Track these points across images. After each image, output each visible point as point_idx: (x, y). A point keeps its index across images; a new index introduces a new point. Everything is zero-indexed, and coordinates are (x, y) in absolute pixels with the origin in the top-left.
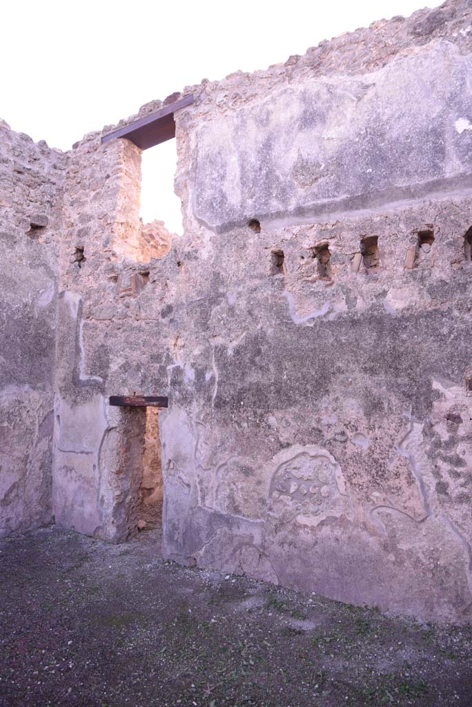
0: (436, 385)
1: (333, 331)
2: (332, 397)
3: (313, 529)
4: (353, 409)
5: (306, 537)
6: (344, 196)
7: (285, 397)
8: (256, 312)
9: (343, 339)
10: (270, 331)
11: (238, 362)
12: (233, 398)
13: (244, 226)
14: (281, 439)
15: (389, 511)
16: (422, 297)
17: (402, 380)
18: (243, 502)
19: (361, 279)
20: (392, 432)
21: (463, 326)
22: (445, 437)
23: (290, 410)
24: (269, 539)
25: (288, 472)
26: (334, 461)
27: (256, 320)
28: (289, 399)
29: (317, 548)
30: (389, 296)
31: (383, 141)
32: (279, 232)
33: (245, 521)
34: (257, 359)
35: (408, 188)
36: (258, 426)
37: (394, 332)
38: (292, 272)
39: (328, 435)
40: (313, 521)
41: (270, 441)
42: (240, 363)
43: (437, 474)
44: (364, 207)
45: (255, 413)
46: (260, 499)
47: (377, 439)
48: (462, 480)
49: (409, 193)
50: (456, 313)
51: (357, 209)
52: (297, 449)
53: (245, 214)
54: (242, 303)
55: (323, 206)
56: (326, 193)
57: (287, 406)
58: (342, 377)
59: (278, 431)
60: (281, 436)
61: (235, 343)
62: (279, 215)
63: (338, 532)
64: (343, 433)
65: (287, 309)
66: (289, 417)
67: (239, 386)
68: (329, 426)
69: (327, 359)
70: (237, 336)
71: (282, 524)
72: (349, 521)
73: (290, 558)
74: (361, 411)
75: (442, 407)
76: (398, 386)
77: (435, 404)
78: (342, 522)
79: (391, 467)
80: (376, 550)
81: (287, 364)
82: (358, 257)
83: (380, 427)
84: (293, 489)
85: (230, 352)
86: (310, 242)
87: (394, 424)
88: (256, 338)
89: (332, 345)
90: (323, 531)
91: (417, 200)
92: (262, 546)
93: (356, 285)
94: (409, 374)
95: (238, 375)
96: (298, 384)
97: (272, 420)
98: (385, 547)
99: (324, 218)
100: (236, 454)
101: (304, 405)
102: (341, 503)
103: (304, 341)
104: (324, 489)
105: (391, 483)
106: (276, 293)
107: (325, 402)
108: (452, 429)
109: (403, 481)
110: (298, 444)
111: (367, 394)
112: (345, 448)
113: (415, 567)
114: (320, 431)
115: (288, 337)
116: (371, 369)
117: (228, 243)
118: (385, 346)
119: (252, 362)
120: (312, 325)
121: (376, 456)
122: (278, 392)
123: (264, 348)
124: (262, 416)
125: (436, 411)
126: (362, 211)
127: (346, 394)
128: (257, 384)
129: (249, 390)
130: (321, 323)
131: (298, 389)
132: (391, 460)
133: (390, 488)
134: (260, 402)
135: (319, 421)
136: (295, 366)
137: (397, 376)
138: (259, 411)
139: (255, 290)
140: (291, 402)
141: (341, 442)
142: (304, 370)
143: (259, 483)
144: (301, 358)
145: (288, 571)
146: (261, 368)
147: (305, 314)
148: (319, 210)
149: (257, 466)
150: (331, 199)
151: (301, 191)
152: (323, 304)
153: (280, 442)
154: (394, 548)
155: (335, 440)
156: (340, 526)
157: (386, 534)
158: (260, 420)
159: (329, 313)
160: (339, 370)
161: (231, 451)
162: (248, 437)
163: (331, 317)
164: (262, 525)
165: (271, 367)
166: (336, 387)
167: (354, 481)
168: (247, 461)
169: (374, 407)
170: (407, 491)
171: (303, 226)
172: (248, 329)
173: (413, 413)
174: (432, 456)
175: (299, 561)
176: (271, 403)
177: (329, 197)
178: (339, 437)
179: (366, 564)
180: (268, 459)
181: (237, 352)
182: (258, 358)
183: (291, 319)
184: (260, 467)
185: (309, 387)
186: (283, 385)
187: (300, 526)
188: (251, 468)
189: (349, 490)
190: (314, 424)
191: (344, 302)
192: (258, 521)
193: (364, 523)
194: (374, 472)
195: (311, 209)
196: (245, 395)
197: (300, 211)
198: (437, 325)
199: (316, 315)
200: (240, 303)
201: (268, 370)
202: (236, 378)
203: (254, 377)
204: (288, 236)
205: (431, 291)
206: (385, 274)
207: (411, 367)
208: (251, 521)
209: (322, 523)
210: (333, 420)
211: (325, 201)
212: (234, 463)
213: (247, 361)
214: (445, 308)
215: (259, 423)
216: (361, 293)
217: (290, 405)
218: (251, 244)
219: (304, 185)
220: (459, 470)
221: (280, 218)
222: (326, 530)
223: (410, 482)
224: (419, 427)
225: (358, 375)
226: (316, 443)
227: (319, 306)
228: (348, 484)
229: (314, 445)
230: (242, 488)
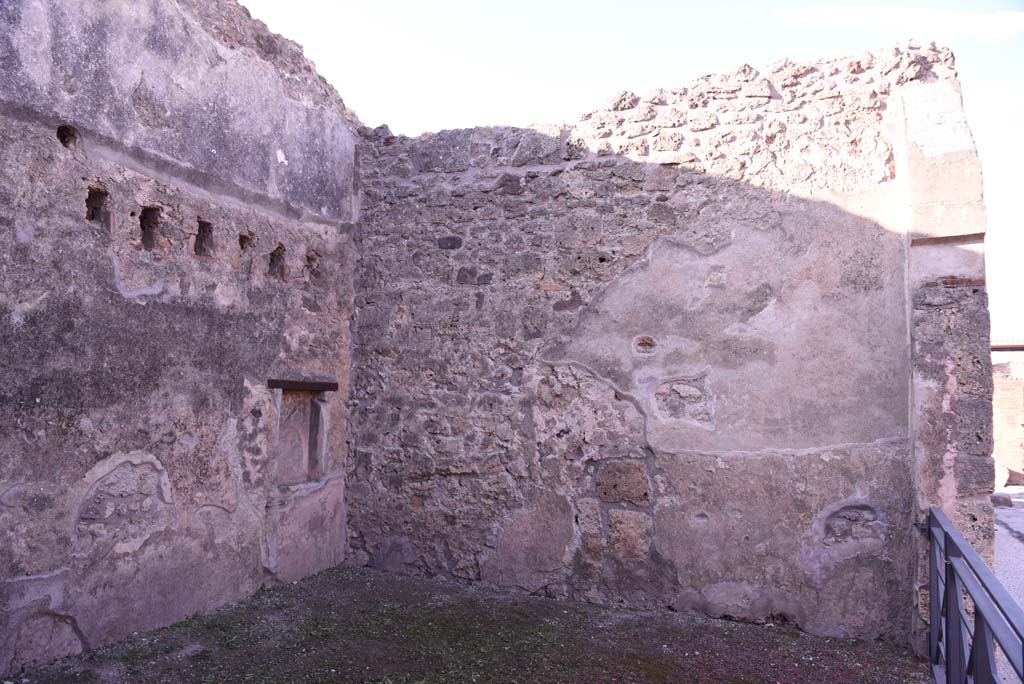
0: (247, 383)
1: (167, 316)
2: (162, 392)
3: (135, 555)
4: (182, 406)
5: (125, 567)
6: (188, 165)
7: (104, 390)
8: (67, 267)
9: (177, 327)
10: (88, 300)
11: (31, 337)
12: (20, 392)
13: (53, 128)
14: (97, 448)
15: (209, 509)
16: (242, 300)
17: (225, 377)
18: (28, 554)
19: (195, 264)
20: (215, 429)
21: (268, 332)
22: (250, 430)
23: (112, 409)
24: (76, 591)
25: (100, 492)
26: (160, 467)
27: (65, 278)
28: (111, 394)
29: (139, 577)
30: (217, 290)
31: (228, 128)
32: (107, 166)
33: (35, 580)
34: (67, 336)
35: (243, 190)
36: (65, 433)
37: (221, 328)
38: (120, 227)
39: (155, 437)
40: (134, 545)
41: (81, 453)
42: (36, 338)
43: (243, 465)
44: (205, 188)
45: (60, 414)
46: (61, 539)
47: (202, 436)
48: (259, 467)
49: (242, 195)
50: (264, 320)
51: (198, 185)
52: (119, 458)
53: (55, 109)
54: (45, 247)
55: (166, 163)
56: (169, 150)
57: (107, 404)
58: (172, 370)
59: (94, 438)
60: (98, 444)
61: (27, 306)
62: (110, 142)
63: (162, 548)
64: (171, 434)
65: (112, 275)
66: (110, 418)
67: (35, 372)
68: (157, 426)
69: (158, 347)
70: (35, 296)
71: (93, 563)
72: (173, 531)
73: (104, 604)
74: (191, 408)
75: (249, 403)
76: (222, 382)
77: (245, 399)
78: (167, 535)
79: (213, 464)
80: (197, 552)
81: (112, 349)
82: (193, 239)
83: (206, 424)
84: (109, 511)
85: (17, 319)
86: (143, 198)
87: (217, 421)
88: (66, 305)
89: (165, 332)
90: (146, 552)
91: (245, 205)
92: (65, 607)
93: (191, 270)
94: (230, 371)
95: (31, 358)
96: (123, 375)
97: (85, 423)
98: (205, 547)
99: (165, 178)
100: (22, 481)
101: (131, 402)
102: (165, 513)
103: (133, 322)
104: (148, 502)
105: (212, 480)
106: (99, 249)
107: (155, 398)
108: (255, 423)
109: (222, 475)
110: (120, 452)
111: (195, 390)
112: (172, 450)
113: (228, 556)
114: (147, 433)
115: (113, 312)
116: (201, 363)
117: (21, 139)
118: (213, 341)
119: (59, 339)
120: (144, 303)
121: (201, 454)
122: (96, 384)
123: (78, 322)
124: (71, 418)
125: (245, 406)
126: (202, 190)
127: (177, 389)
128: (66, 372)
129: (52, 380)
130: (154, 304)
131: (123, 381)
132: (214, 456)
133: (211, 485)
134: (69, 399)
135: (146, 421)
136: (121, 351)
137: (221, 373)
138: (67, 412)
139: (70, 234)
140: (113, 398)
141: (169, 444)
142: (132, 357)
143: (61, 515)
144: (129, 342)
145: (100, 624)
146: (73, 349)
147: (136, 288)
148: (161, 166)
149: (57, 491)
150: (175, 160)
151: (142, 129)
152: (155, 280)
153: (95, 453)
154: (212, 544)
155: (162, 442)
156: (164, 540)
157: (206, 533)
158: (67, 425)
159: (163, 293)
160: (171, 362)
161: (12, 478)
162: (46, 452)
163: (166, 299)
164: (65, 575)
165: (89, 350)
166: (166, 380)
167: (180, 485)
168: (43, 488)
169: (201, 403)
170: (225, 485)
171: (138, 174)
172: (53, 289)
173: (231, 409)
174: (240, 447)
175: (117, 601)
176: (87, 399)
177: (173, 156)
178: (166, 439)
179: (188, 572)
180: (76, 478)
181: (31, 320)
182: (69, 334)
183: (117, 290)
184: (63, 492)
185: (136, 379)
186: (104, 375)
187: (118, 557)
188: (48, 498)
189: (175, 497)
190: (140, 425)
191: (177, 285)
192: (57, 572)
193: (188, 529)
194: (198, 471)
195: (152, 160)
196: (44, 388)
197: (138, 154)
198: (252, 328)
199: (149, 291)
200: (41, 245)
201: (84, 352)
202: (29, 361)
203: (60, 362)
204: (119, 178)
205: (250, 295)
206: (216, 266)
207: (231, 365)
208: (45, 576)
209: (146, 544)
210: (161, 419)
211: (169, 158)
212: (18, 495)
213: (49, 336)
214: (257, 314)
215: (66, 429)
216: (194, 279)
217: (113, 402)
218: (60, 161)
219: (146, 123)
220: (258, 458)
221: (112, 148)
222: (150, 551)
223: (227, 476)
224: (234, 422)
225: (188, 368)
226: (141, 448)
227: (151, 283)
228: (174, 491)
229: (139, 451)
230: (29, 532)
